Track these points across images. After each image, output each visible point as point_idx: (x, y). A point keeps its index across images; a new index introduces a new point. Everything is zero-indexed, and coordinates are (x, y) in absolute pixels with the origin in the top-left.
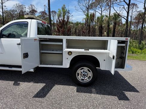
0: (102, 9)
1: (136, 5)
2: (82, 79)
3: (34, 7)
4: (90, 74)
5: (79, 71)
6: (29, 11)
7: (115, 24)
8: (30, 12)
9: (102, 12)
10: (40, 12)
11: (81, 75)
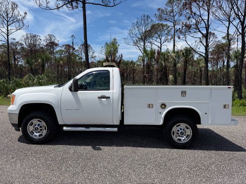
0: (161, 39)
1: (214, 34)
2: (178, 139)
3: (54, 38)
4: (189, 132)
5: (175, 129)
6: (45, 44)
7: (186, 62)
8: (47, 45)
9: (161, 45)
10: (64, 46)
11: (178, 133)
